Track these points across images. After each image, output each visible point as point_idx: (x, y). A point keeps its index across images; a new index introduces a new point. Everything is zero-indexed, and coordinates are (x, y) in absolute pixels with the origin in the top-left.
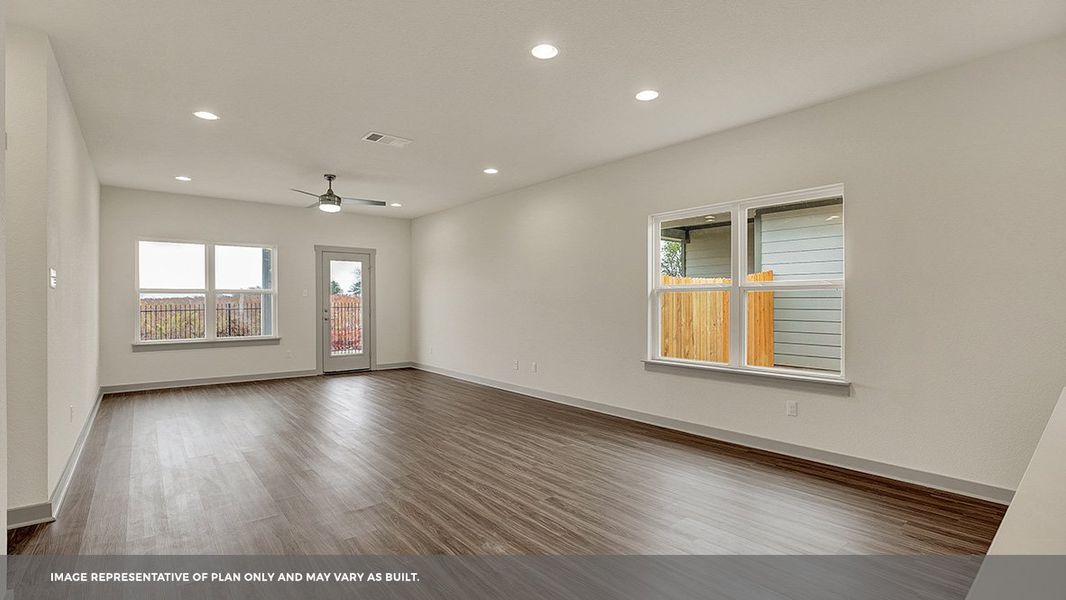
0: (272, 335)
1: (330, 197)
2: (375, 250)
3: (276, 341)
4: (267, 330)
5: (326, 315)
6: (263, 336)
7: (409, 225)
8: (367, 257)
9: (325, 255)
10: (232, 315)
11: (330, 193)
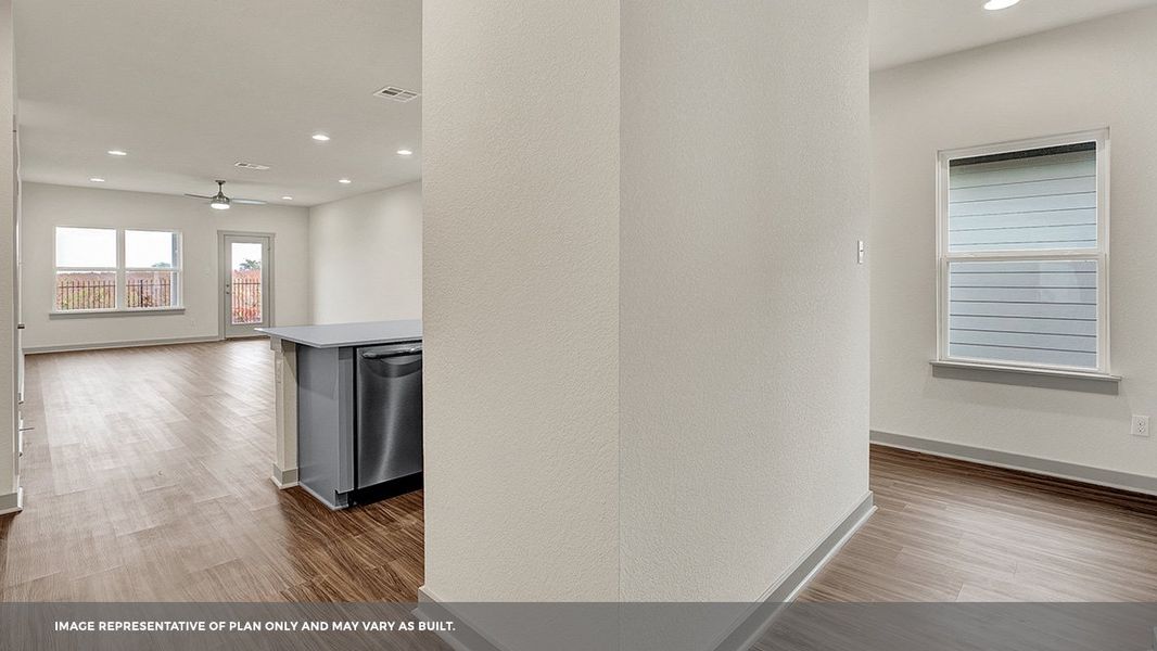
0: (177, 307)
1: (220, 197)
2: (274, 234)
3: (181, 312)
4: (175, 303)
5: (227, 290)
6: (172, 307)
7: (307, 212)
8: (268, 241)
9: (226, 238)
10: (144, 291)
11: (221, 195)
